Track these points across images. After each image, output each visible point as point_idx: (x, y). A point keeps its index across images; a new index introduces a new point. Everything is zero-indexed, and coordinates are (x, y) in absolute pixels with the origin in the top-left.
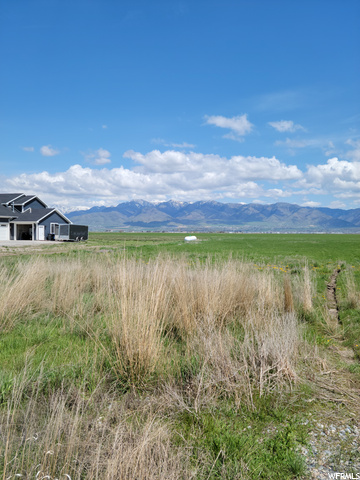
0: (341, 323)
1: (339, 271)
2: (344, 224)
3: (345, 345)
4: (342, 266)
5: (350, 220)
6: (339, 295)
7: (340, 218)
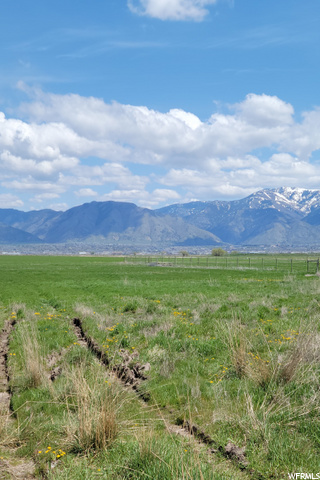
0: (15, 416)
1: (14, 323)
2: (21, 237)
3: (20, 455)
4: (19, 313)
5: (31, 230)
6: (13, 365)
7: (15, 225)
